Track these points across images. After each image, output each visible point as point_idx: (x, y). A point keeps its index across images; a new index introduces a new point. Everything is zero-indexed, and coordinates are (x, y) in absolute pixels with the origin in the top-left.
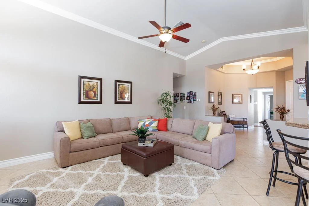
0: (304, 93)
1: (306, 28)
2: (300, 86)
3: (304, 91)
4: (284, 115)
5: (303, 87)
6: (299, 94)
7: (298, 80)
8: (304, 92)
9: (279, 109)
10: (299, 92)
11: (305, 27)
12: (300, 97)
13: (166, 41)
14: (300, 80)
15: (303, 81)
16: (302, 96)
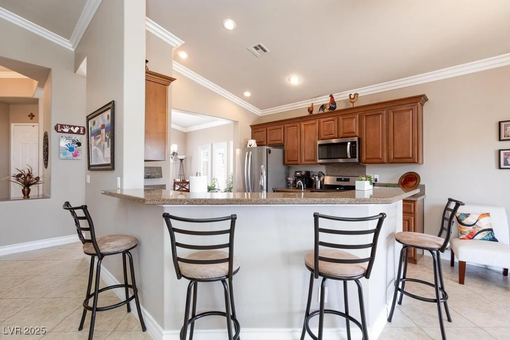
0: (67, 149)
1: (71, 45)
2: (62, 137)
3: (67, 145)
4: (30, 187)
5: (66, 139)
6: (60, 150)
7: (59, 126)
8: (66, 147)
9: (23, 176)
10: (59, 146)
11: (70, 43)
12: (61, 155)
14: (62, 126)
15: (66, 130)
16: (65, 154)
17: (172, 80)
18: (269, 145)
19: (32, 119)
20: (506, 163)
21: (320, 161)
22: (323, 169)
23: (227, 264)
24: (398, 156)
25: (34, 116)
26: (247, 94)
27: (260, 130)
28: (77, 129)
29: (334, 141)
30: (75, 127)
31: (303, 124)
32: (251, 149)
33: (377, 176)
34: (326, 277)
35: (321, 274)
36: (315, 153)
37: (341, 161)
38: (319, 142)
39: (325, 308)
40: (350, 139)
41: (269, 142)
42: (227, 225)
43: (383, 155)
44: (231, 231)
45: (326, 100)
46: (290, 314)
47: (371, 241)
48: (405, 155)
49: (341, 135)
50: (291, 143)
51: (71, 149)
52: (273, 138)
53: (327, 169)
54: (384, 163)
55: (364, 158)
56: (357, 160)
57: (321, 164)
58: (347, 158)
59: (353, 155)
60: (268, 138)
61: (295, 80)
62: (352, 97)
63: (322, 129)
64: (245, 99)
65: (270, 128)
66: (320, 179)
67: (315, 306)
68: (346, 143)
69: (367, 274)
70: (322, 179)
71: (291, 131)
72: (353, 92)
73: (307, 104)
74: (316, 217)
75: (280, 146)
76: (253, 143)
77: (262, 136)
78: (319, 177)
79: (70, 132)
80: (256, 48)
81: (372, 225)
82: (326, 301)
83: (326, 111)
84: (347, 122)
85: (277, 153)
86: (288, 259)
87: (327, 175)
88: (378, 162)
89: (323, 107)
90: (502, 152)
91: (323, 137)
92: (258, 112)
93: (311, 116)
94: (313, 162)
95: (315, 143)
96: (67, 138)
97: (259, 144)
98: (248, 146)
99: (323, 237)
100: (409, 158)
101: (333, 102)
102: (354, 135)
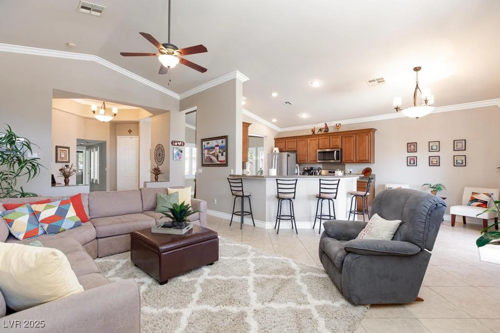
2: (175, 148)
3: (176, 152)
6: (174, 155)
7: (173, 142)
9: (154, 170)
10: (174, 153)
12: (174, 158)
13: (169, 67)
14: (175, 142)
15: (176, 144)
16: (176, 157)
17: (250, 124)
18: (287, 151)
19: (130, 133)
20: (410, 164)
21: (319, 161)
22: (321, 166)
23: (293, 194)
24: (361, 159)
25: (131, 131)
26: (274, 120)
27: (281, 141)
28: (181, 143)
29: (327, 150)
30: (180, 142)
31: (309, 139)
32: (275, 153)
33: (351, 170)
34: (323, 199)
35: (321, 198)
36: (316, 157)
37: (332, 161)
38: (318, 151)
39: (322, 214)
40: (336, 150)
41: (287, 149)
42: (294, 182)
43: (353, 159)
44: (296, 184)
45: (322, 125)
46: (310, 217)
47: (336, 192)
48: (364, 159)
49: (331, 146)
50: (301, 150)
51: (178, 155)
52: (290, 147)
53: (323, 165)
54: (354, 163)
55: (344, 160)
56: (340, 161)
57: (320, 163)
58: (334, 160)
59: (338, 159)
60: (286, 146)
61: (305, 116)
62: (338, 125)
63: (320, 143)
64: (273, 123)
65: (288, 140)
66: (318, 172)
67: (319, 213)
68: (334, 152)
69: (335, 198)
70: (320, 171)
71: (301, 144)
72: (338, 122)
73: (311, 127)
74: (320, 180)
75: (295, 151)
76: (277, 150)
77: (282, 145)
78: (318, 171)
79: (178, 145)
80: (286, 103)
81: (337, 182)
82: (322, 212)
83: (323, 132)
84: (334, 139)
85: (293, 156)
86: (309, 198)
87: (323, 169)
88: (352, 162)
89: (320, 130)
90: (409, 158)
91: (321, 147)
92: (279, 130)
93: (314, 135)
94: (315, 162)
95: (316, 151)
96: (177, 149)
97: (281, 151)
98: (274, 152)
99: (322, 186)
100: (366, 160)
101: (327, 128)
102: (337, 147)
